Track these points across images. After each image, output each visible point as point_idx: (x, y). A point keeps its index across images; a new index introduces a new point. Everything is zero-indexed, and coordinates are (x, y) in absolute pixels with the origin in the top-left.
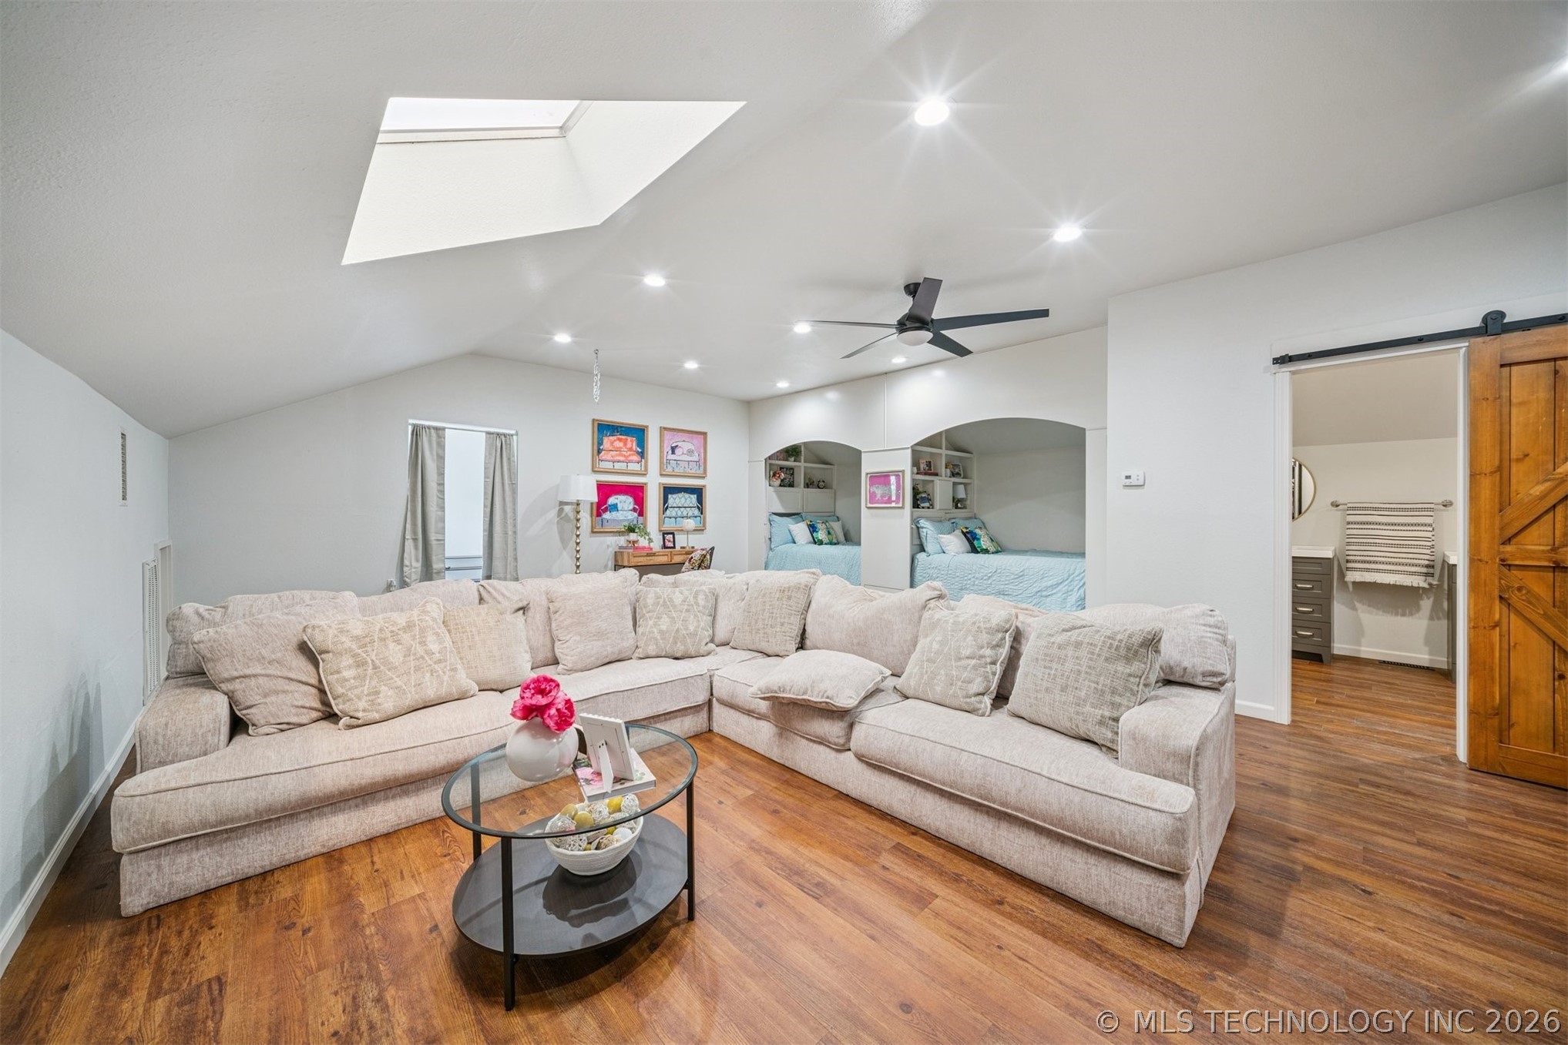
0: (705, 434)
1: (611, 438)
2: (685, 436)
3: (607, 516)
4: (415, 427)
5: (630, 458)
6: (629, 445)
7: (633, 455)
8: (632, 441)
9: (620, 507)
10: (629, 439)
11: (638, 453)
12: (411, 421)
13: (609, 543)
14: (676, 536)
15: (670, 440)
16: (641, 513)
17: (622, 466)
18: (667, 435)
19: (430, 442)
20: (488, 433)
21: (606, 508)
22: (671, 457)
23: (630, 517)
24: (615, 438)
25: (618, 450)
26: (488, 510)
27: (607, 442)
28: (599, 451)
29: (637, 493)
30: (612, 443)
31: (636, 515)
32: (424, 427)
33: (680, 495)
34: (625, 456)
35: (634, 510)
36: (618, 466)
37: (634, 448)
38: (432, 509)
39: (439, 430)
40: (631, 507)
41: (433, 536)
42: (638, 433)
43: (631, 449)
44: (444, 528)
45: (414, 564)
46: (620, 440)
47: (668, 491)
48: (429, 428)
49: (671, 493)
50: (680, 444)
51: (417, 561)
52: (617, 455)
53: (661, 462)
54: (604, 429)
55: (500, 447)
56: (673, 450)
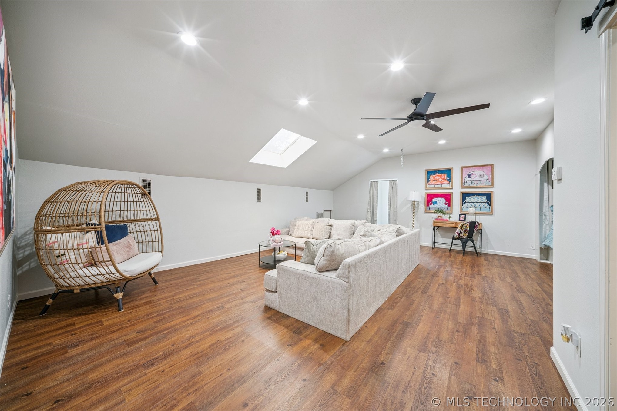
0: (492, 166)
1: (433, 176)
2: (477, 169)
3: (432, 206)
4: (371, 181)
5: (444, 182)
6: (443, 177)
7: (445, 181)
8: (444, 176)
9: (438, 202)
10: (443, 175)
11: (448, 180)
12: (371, 180)
13: (433, 217)
14: (467, 216)
15: (466, 172)
16: (449, 205)
17: (440, 186)
18: (465, 170)
19: (375, 185)
20: (390, 181)
21: (432, 203)
22: (467, 179)
23: (443, 207)
24: (436, 175)
25: (438, 180)
26: (389, 204)
27: (432, 178)
28: (428, 181)
29: (448, 197)
30: (434, 178)
31: (447, 206)
32: (373, 181)
33: (474, 197)
34: (441, 182)
35: (446, 204)
36: (437, 186)
37: (445, 178)
38: (375, 203)
39: (377, 182)
40: (444, 202)
41: (375, 211)
42: (448, 172)
43: (444, 179)
44: (377, 209)
45: (370, 218)
46: (438, 176)
47: (465, 196)
48: (375, 181)
49: (467, 196)
50: (473, 173)
51: (370, 217)
52: (437, 182)
53: (462, 183)
54: (430, 173)
55: (393, 184)
56: (469, 176)
